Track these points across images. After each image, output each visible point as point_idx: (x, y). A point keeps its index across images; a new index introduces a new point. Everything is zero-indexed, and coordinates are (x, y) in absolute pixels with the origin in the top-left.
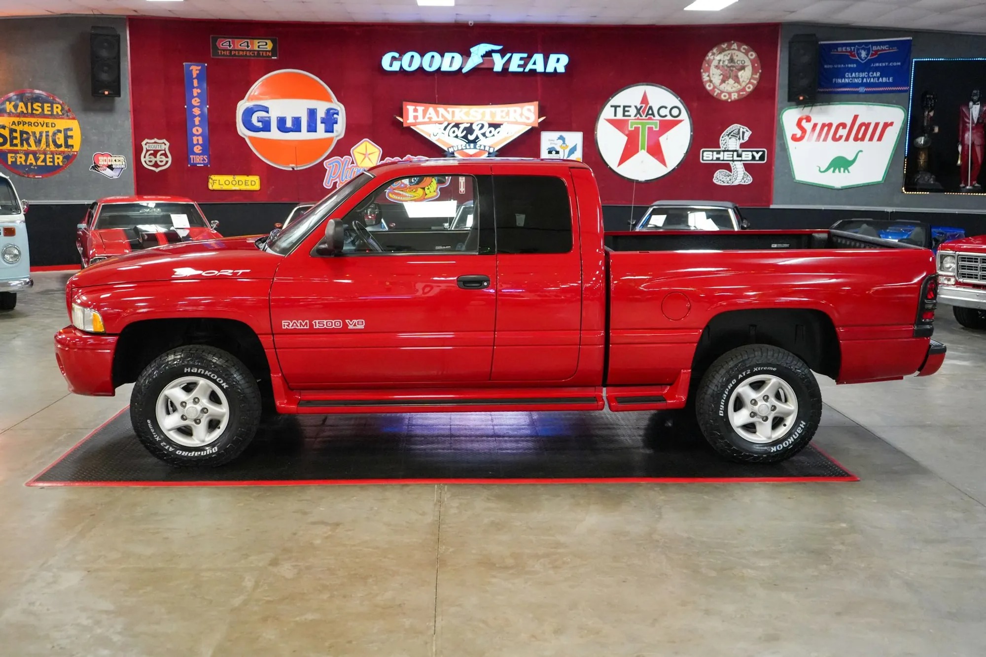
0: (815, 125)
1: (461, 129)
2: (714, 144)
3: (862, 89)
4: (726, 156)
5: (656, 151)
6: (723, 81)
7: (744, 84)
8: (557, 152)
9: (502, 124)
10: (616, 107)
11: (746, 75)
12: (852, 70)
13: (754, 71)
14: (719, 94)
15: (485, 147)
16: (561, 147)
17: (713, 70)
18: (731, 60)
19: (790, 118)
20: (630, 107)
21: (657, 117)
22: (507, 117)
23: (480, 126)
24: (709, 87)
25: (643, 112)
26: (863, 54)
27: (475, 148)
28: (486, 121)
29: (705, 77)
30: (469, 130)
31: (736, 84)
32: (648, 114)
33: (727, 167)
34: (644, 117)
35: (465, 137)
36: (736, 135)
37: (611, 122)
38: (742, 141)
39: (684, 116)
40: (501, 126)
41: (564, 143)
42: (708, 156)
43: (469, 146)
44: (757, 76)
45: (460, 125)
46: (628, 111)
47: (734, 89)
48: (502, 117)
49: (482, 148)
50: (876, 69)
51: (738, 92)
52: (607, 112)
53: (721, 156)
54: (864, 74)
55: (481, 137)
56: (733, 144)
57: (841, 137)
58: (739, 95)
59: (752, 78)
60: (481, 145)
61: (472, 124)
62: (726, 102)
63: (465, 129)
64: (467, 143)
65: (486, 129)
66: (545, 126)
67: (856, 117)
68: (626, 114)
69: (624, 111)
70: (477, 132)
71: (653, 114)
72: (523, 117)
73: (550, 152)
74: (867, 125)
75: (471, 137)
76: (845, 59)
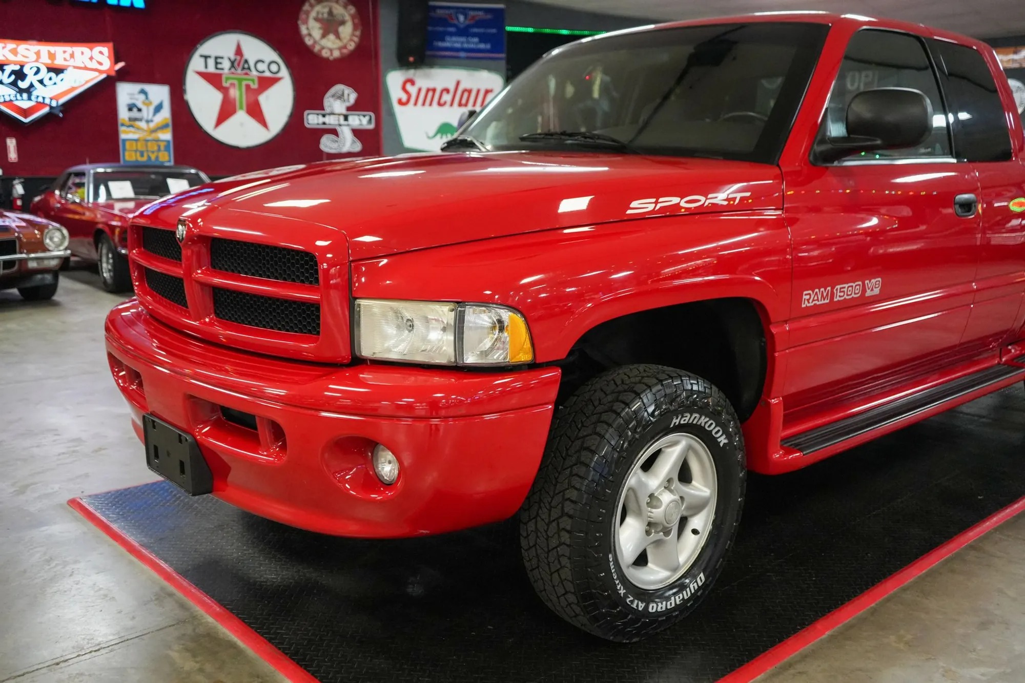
0: (420, 90)
1: (7, 72)
2: (318, 106)
3: (462, 54)
4: (331, 121)
5: (255, 112)
6: (324, 36)
7: (345, 41)
8: (139, 110)
9: (66, 69)
10: (206, 57)
11: (347, 30)
12: (451, 34)
13: (355, 27)
14: (320, 51)
15: (44, 98)
16: (144, 103)
17: (312, 23)
18: (330, 13)
19: (394, 80)
20: (222, 58)
21: (254, 73)
22: (72, 60)
23: (35, 69)
24: (308, 42)
25: (239, 65)
26: (462, 18)
27: (29, 99)
28: (44, 64)
29: (304, 30)
30: (20, 75)
31: (337, 41)
32: (243, 68)
33: (334, 132)
34: (239, 71)
35: (14, 84)
36: (341, 97)
37: (201, 74)
38: (348, 104)
39: (284, 73)
40: (65, 72)
41: (147, 98)
42: (313, 119)
43: (21, 96)
44: (358, 33)
45: (5, 67)
46: (221, 63)
47: (335, 46)
48: (65, 60)
49: (40, 100)
50: (474, 35)
51: (340, 49)
52: (196, 64)
53: (327, 120)
54: (463, 39)
55: (37, 84)
56: (339, 107)
57: (445, 103)
58: (341, 53)
59: (353, 35)
60: (38, 97)
61: (22, 67)
62: (327, 60)
63: (13, 72)
64: (17, 92)
65: (44, 74)
66: (123, 76)
67: (458, 83)
68: (219, 66)
69: (217, 63)
70: (31, 78)
71: (249, 68)
72: (94, 61)
73: (130, 109)
74: (470, 91)
75: (23, 85)
76: (444, 22)
